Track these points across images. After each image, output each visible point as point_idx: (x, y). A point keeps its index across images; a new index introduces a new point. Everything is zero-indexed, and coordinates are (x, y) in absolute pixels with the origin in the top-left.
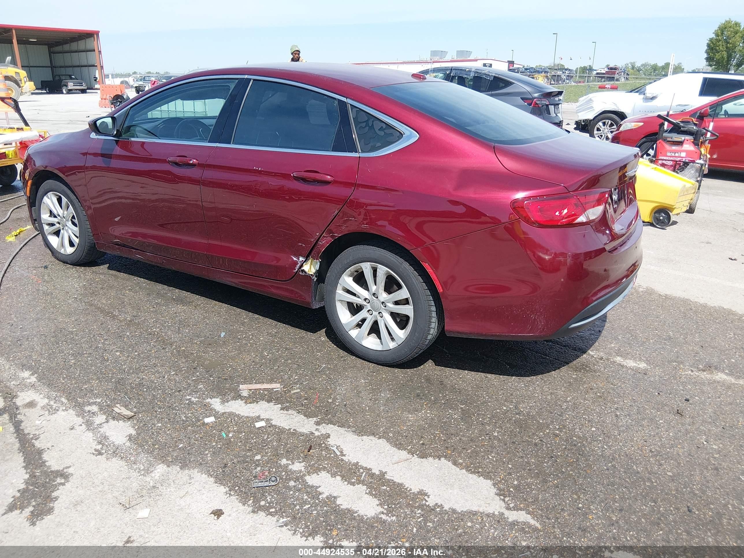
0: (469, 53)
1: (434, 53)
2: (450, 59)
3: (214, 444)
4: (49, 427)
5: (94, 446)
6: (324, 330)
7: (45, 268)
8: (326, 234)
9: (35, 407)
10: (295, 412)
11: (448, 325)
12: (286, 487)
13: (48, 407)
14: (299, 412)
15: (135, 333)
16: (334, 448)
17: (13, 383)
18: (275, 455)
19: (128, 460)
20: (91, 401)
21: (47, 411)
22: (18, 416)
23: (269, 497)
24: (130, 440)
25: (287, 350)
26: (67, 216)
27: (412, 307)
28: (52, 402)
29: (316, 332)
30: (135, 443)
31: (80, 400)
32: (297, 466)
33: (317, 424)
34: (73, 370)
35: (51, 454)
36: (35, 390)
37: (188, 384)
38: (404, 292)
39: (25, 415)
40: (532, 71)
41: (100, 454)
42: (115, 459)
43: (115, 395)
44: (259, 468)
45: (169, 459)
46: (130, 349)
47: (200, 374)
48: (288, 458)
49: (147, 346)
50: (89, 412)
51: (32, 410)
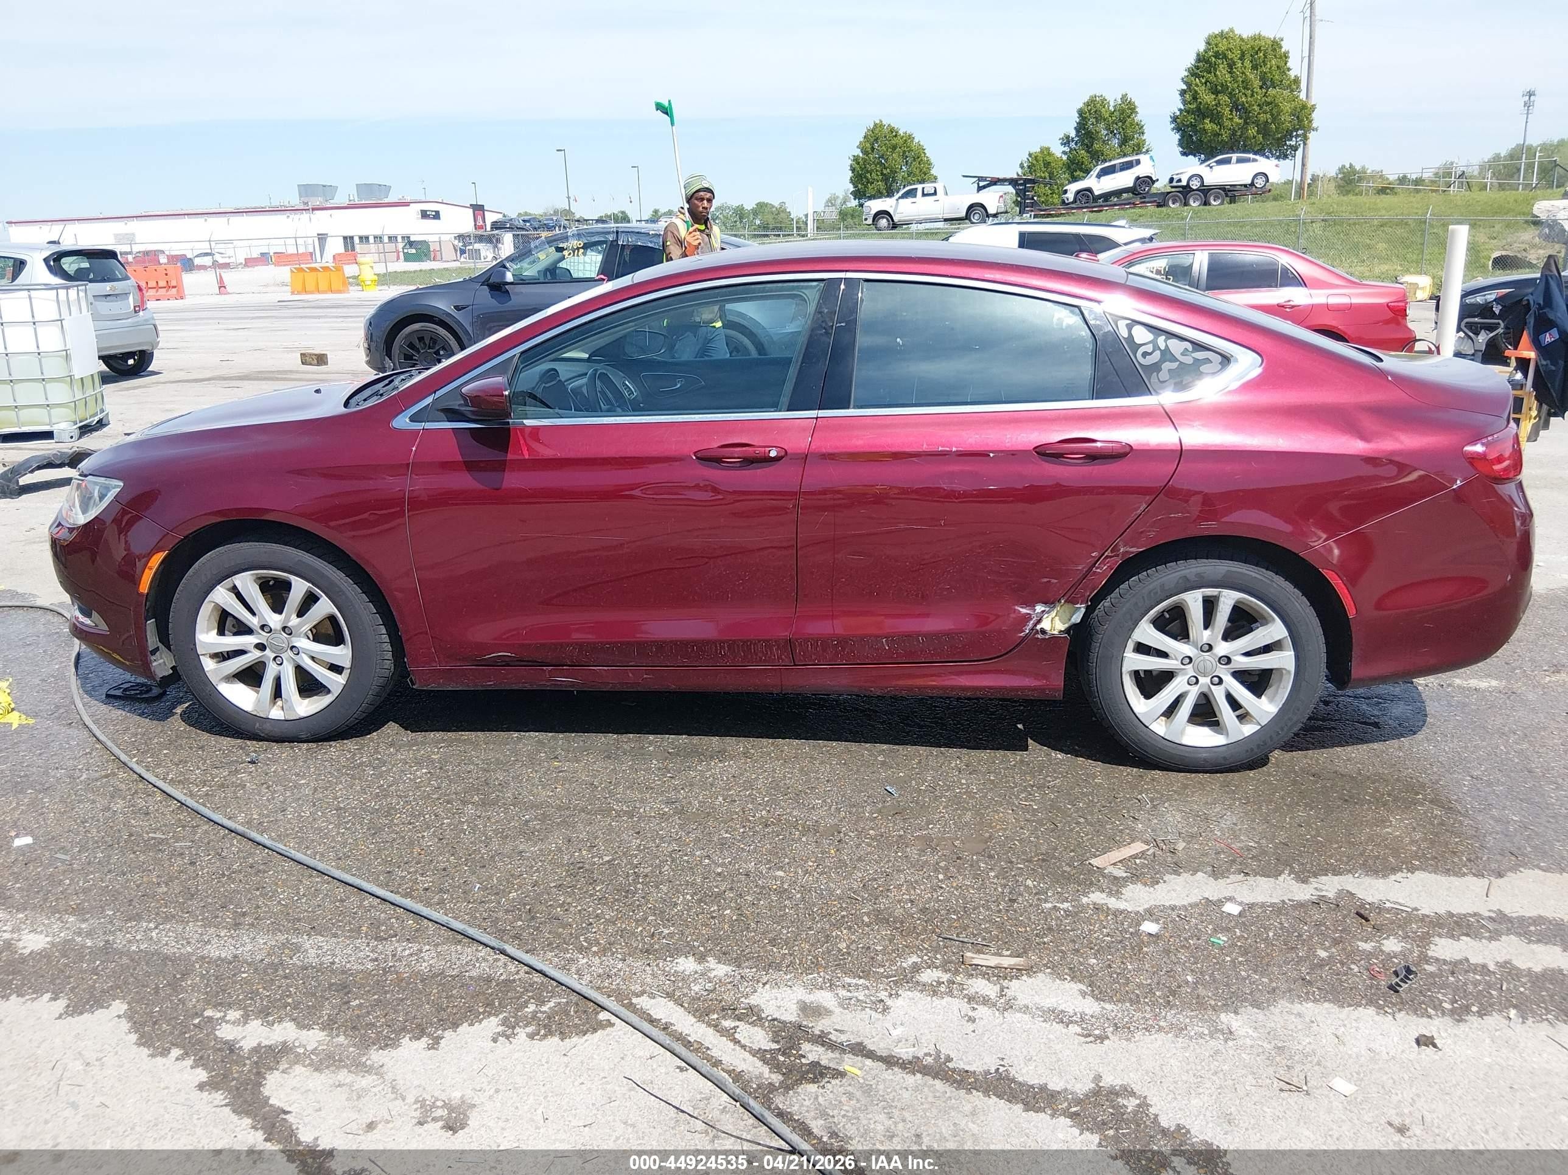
0: (387, 189)
1: (306, 190)
2: (346, 203)
3: (1228, 959)
4: (926, 1031)
5: (1064, 1031)
6: (1030, 741)
7: (252, 762)
8: (1112, 551)
9: (828, 1012)
10: (1241, 877)
11: (1357, 670)
12: (1432, 975)
13: (852, 1002)
14: (1247, 874)
15: (735, 830)
16: (1388, 905)
17: (696, 988)
18: (1336, 942)
19: (1161, 1029)
20: (904, 965)
21: (863, 1009)
22: (834, 1039)
23: (1440, 996)
24: (1097, 999)
25: (1040, 787)
26: (300, 625)
27: (1292, 653)
28: (843, 993)
29: (1025, 748)
30: (1119, 1001)
31: (882, 970)
32: (1392, 945)
33: (1303, 882)
34: (761, 928)
35: (1024, 1071)
36: (764, 984)
37: (1005, 886)
38: (1276, 630)
39: (841, 1031)
40: (536, 224)
41: (1102, 1038)
42: (1138, 1035)
43: (923, 940)
44: (1353, 966)
45: (1213, 1003)
46: (787, 860)
47: (986, 863)
48: (1361, 940)
49: (803, 846)
50: (940, 983)
51: (834, 1018)
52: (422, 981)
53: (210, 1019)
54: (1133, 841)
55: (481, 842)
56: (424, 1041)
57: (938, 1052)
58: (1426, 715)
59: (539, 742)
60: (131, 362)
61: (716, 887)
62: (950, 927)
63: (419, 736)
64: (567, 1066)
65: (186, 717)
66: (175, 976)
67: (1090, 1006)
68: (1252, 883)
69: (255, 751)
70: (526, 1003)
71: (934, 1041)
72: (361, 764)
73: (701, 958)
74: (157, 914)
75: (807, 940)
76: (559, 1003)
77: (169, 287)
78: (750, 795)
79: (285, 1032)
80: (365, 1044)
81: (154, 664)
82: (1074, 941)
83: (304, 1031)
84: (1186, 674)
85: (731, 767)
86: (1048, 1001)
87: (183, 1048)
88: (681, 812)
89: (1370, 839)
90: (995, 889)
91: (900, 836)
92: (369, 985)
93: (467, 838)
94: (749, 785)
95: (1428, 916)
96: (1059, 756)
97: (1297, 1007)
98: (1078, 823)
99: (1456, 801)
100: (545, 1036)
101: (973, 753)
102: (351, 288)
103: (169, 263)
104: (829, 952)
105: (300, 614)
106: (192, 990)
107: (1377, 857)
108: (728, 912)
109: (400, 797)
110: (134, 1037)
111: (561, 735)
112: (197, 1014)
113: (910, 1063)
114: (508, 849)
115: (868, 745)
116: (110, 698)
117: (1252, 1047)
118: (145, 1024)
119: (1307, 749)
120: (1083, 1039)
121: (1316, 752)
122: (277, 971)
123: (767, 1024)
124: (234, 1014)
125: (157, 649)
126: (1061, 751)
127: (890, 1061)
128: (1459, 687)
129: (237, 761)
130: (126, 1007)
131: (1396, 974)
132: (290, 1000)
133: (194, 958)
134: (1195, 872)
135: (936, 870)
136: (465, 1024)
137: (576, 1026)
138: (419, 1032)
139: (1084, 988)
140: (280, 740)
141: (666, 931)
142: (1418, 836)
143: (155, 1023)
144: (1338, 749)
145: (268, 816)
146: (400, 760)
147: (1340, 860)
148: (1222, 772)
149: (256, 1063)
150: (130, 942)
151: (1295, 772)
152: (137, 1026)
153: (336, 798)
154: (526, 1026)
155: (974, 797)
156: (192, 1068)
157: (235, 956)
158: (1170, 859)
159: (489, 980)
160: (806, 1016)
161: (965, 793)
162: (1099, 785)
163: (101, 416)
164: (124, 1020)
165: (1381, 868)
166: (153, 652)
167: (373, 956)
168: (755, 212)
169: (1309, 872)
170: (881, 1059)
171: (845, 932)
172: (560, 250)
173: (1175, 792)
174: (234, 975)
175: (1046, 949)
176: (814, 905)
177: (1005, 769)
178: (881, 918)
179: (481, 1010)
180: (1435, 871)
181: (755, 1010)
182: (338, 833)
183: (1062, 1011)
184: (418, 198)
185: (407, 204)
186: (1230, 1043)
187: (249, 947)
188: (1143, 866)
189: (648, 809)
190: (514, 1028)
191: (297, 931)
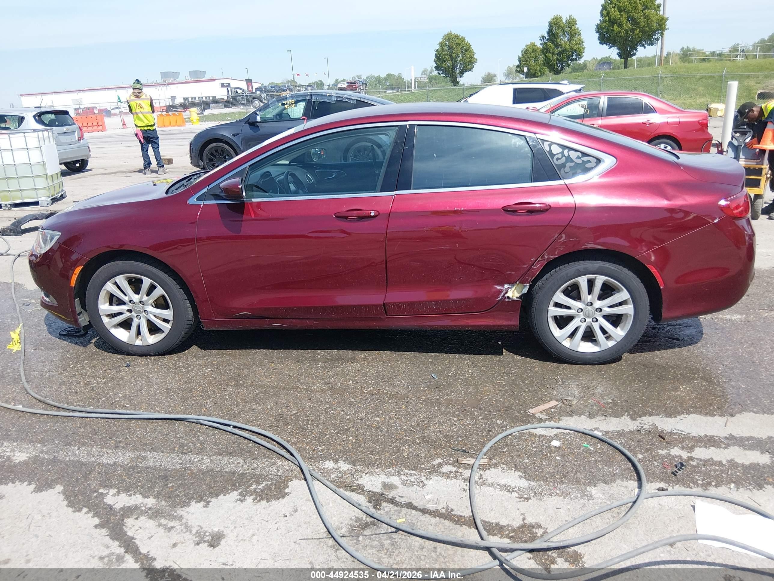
0: (204, 73)
1: (165, 75)
2: (184, 80)
3: (593, 459)
4: (443, 496)
5: (510, 495)
6: (504, 350)
7: (127, 366)
8: (542, 258)
9: (396, 487)
10: (603, 417)
11: (665, 314)
12: (694, 467)
13: (408, 482)
14: (606, 416)
15: (357, 397)
16: (675, 431)
17: (333, 476)
18: (647, 450)
19: (557, 494)
20: (434, 463)
21: (413, 485)
22: (398, 500)
23: (697, 477)
24: (527, 480)
25: (507, 374)
26: (148, 300)
27: (632, 306)
28: (404, 478)
29: (501, 354)
30: (537, 480)
31: (423, 466)
32: (676, 451)
33: (634, 420)
34: (367, 446)
35: (489, 516)
36: (366, 474)
37: (486, 424)
38: (624, 295)
39: (402, 497)
40: (278, 89)
41: (528, 499)
42: (545, 498)
43: (444, 451)
44: (655, 462)
45: (583, 481)
46: (381, 412)
47: (478, 412)
48: (660, 449)
49: (389, 405)
50: (451, 472)
51: (399, 490)
52: (202, 474)
53: (102, 493)
54: (551, 400)
55: (234, 405)
56: (202, 503)
57: (448, 507)
58: (703, 334)
59: (266, 354)
60: (78, 165)
61: (346, 426)
62: (458, 444)
63: (208, 352)
64: (269, 515)
65: (97, 345)
66: (86, 473)
67: (524, 483)
68: (608, 420)
69: (129, 361)
70: (252, 484)
71: (446, 501)
72: (179, 367)
73: (336, 461)
74: (79, 442)
75: (388, 452)
76: (267, 484)
77: (98, 125)
78: (365, 380)
79: (137, 500)
80: (174, 506)
81: (80, 320)
82: (518, 451)
83: (146, 499)
84: (579, 317)
85: (357, 365)
86: (503, 481)
87: (88, 508)
88: (331, 388)
89: (669, 398)
90: (482, 425)
91: (438, 399)
92: (177, 476)
93: (228, 403)
94: (365, 374)
95: (695, 437)
96: (518, 358)
97: (625, 483)
98: (525, 391)
99: (714, 378)
100: (259, 500)
101: (476, 357)
102: (186, 124)
103: (99, 113)
104: (398, 457)
105: (148, 294)
106: (94, 480)
107: (672, 407)
108: (351, 438)
109: (197, 383)
110: (66, 503)
111: (276, 351)
112: (95, 491)
113: (434, 512)
114: (247, 408)
115: (425, 354)
116: (61, 335)
117: (601, 503)
118: (71, 496)
119: (642, 352)
120: (518, 500)
121: (646, 353)
122: (134, 469)
123: (366, 493)
124: (113, 491)
125: (81, 312)
126: (519, 355)
127: (424, 511)
128: (721, 319)
129: (120, 366)
130: (62, 488)
131: (676, 466)
132: (140, 484)
133: (95, 464)
134: (580, 416)
135: (453, 416)
136: (222, 495)
137: (275, 495)
138: (200, 499)
139: (521, 474)
140: (141, 355)
141: (321, 448)
142: (693, 396)
143: (76, 496)
144: (657, 352)
145: (133, 393)
146: (198, 364)
147: (653, 409)
148: (598, 364)
149: (122, 515)
150: (65, 456)
151: (635, 364)
152: (67, 497)
153: (166, 384)
154: (251, 495)
155: (474, 379)
156: (92, 517)
157: (115, 463)
158: (568, 409)
159: (234, 473)
160: (385, 489)
161: (470, 377)
162: (537, 372)
163: (62, 193)
164: (61, 495)
165: (671, 413)
166: (79, 314)
167: (180, 462)
168: (386, 79)
169: (637, 415)
170: (420, 510)
171: (407, 447)
172: (283, 104)
173: (574, 375)
174: (114, 472)
175: (504, 455)
176: (393, 434)
177: (491, 365)
178: (425, 440)
179: (230, 488)
180: (701, 413)
181: (361, 486)
182: (167, 401)
183: (509, 486)
184: (220, 77)
185: (214, 80)
186: (591, 501)
187: (121, 458)
188: (555, 412)
189: (315, 387)
190: (245, 496)
191: (145, 450)
